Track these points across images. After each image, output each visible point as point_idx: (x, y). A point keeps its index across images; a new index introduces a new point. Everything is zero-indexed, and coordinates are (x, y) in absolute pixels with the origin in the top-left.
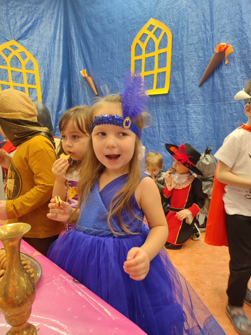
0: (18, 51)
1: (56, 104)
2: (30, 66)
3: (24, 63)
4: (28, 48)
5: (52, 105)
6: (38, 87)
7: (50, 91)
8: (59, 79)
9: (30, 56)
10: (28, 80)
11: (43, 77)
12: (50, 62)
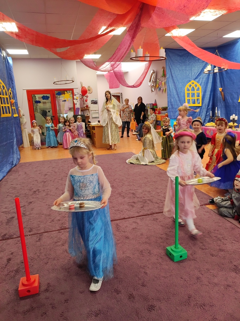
0: (194, 84)
1: (207, 104)
2: (198, 89)
3: (196, 89)
4: (198, 82)
5: (206, 105)
6: (200, 98)
7: (205, 99)
8: (209, 93)
9: (198, 85)
10: (197, 95)
11: (203, 93)
12: (206, 86)
